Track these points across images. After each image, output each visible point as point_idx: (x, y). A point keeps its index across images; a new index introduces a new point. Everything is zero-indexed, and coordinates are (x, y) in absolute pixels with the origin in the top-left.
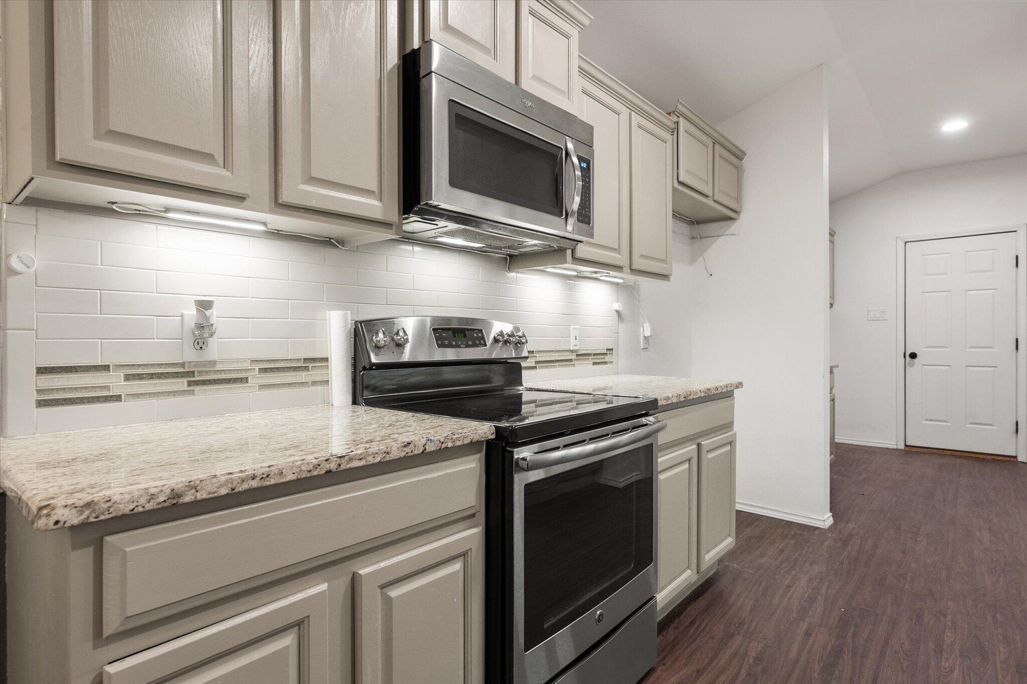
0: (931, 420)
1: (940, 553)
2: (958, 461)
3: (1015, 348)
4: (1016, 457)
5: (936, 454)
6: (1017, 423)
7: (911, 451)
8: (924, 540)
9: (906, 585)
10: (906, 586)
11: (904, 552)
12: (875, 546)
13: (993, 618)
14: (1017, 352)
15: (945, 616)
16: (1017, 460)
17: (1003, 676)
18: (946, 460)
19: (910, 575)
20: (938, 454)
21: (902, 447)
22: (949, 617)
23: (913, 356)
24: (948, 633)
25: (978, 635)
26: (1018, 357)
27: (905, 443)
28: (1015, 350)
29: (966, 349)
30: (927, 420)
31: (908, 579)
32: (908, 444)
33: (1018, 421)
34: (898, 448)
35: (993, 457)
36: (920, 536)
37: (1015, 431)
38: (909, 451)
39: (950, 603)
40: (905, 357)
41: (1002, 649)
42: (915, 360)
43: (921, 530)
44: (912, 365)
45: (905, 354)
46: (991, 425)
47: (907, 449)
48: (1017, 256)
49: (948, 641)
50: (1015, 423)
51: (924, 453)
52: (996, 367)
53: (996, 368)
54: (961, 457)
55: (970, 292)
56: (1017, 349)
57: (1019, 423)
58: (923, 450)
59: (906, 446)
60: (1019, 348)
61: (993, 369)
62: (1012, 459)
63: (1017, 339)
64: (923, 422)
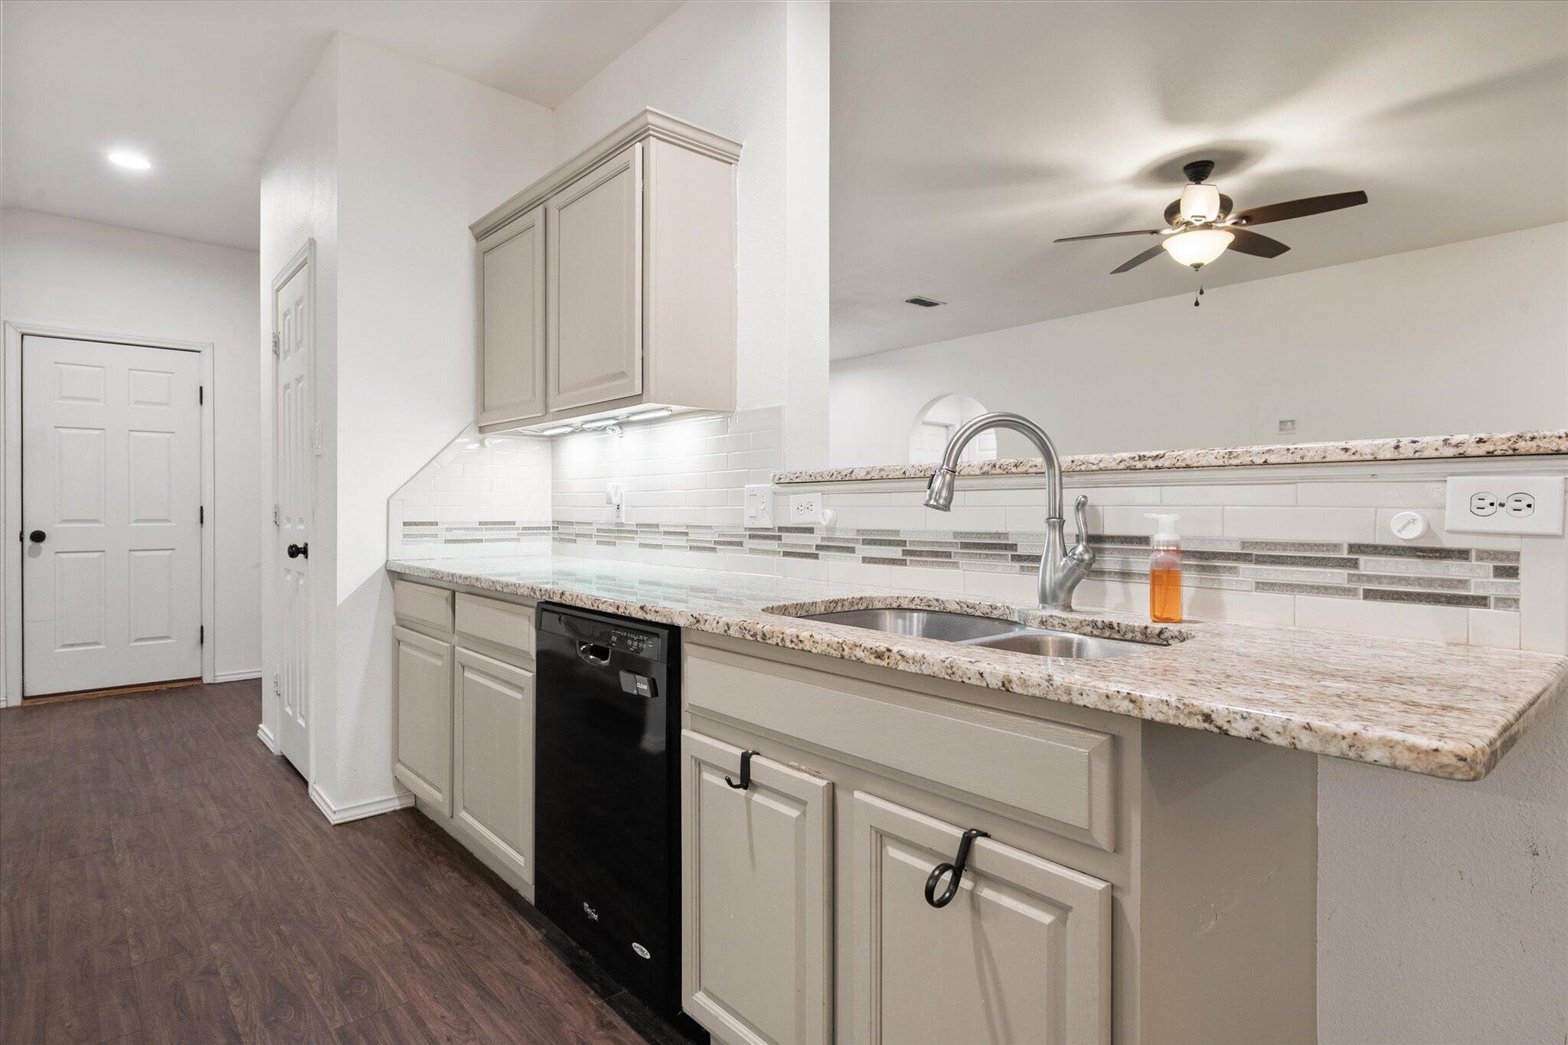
0: (72, 645)
1: (162, 867)
2: (121, 703)
3: (199, 521)
4: (200, 679)
5: (81, 701)
6: (202, 627)
7: (35, 705)
8: (128, 858)
9: (132, 954)
10: (134, 957)
11: (101, 896)
12: (43, 909)
13: (278, 934)
14: (202, 527)
15: (216, 973)
16: (202, 682)
17: (329, 1018)
18: (103, 707)
19: (130, 932)
20: (85, 700)
21: (17, 701)
22: (223, 971)
23: (38, 537)
24: (234, 1000)
25: (273, 974)
26: (203, 532)
27: (23, 694)
28: (200, 524)
29: (129, 523)
30: (64, 646)
31: (131, 941)
32: (28, 693)
33: (204, 625)
34: (9, 705)
35: (169, 686)
36: (116, 853)
37: (199, 641)
38: (31, 706)
39: (214, 947)
40: (22, 539)
41: (310, 977)
42: (42, 545)
43: (114, 842)
44: (36, 554)
45: (22, 533)
46: (167, 637)
47: (28, 703)
48: (201, 388)
49: (239, 1015)
50: (200, 629)
51: (61, 704)
52: (173, 549)
53: (173, 552)
54: (123, 696)
56: (202, 522)
58: (57, 699)
59: (24, 698)
60: (204, 521)
61: (170, 552)
62: (195, 683)
63: (202, 508)
64: (58, 651)
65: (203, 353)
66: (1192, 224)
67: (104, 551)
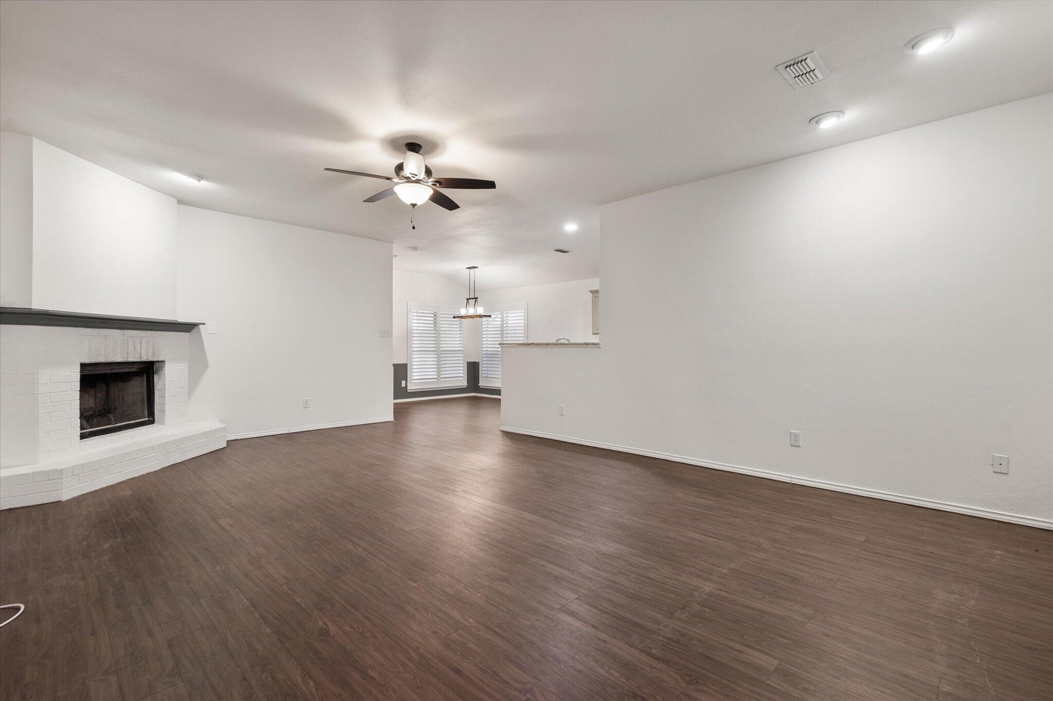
66: (411, 179)
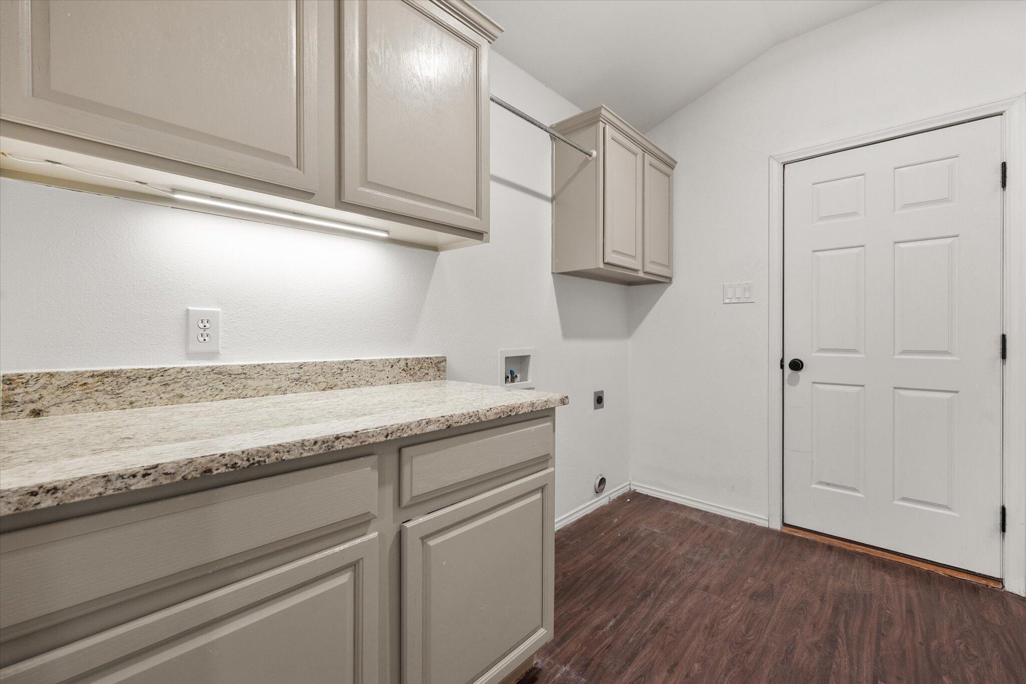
0: (828, 484)
3: (1000, 355)
4: (1000, 581)
6: (1003, 510)
7: (793, 535)
14: (1004, 363)
16: (1003, 587)
21: (777, 525)
23: (797, 365)
26: (1006, 373)
27: (783, 520)
28: (1001, 360)
29: (894, 354)
30: (821, 483)
32: (787, 522)
33: (1006, 507)
34: (771, 527)
37: (999, 527)
38: (789, 535)
40: (782, 367)
42: (800, 374)
44: (795, 383)
45: (782, 361)
46: (945, 507)
47: (787, 531)
48: (1004, 165)
50: (999, 511)
51: (820, 544)
52: (957, 392)
53: (956, 394)
55: (902, 245)
56: (1004, 356)
57: (1007, 512)
59: (785, 525)
60: (1007, 356)
61: (949, 395)
62: (992, 584)
63: (1004, 337)
64: (814, 486)
65: (1007, 114)
67: (863, 386)
